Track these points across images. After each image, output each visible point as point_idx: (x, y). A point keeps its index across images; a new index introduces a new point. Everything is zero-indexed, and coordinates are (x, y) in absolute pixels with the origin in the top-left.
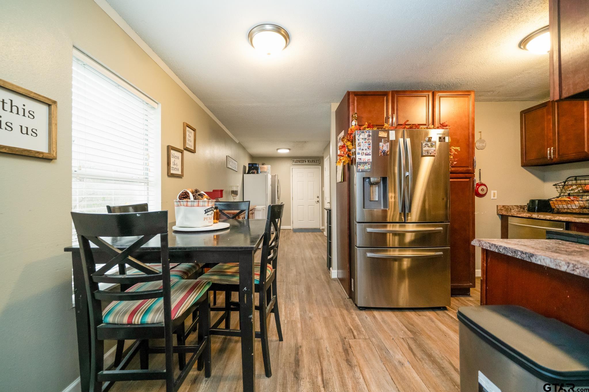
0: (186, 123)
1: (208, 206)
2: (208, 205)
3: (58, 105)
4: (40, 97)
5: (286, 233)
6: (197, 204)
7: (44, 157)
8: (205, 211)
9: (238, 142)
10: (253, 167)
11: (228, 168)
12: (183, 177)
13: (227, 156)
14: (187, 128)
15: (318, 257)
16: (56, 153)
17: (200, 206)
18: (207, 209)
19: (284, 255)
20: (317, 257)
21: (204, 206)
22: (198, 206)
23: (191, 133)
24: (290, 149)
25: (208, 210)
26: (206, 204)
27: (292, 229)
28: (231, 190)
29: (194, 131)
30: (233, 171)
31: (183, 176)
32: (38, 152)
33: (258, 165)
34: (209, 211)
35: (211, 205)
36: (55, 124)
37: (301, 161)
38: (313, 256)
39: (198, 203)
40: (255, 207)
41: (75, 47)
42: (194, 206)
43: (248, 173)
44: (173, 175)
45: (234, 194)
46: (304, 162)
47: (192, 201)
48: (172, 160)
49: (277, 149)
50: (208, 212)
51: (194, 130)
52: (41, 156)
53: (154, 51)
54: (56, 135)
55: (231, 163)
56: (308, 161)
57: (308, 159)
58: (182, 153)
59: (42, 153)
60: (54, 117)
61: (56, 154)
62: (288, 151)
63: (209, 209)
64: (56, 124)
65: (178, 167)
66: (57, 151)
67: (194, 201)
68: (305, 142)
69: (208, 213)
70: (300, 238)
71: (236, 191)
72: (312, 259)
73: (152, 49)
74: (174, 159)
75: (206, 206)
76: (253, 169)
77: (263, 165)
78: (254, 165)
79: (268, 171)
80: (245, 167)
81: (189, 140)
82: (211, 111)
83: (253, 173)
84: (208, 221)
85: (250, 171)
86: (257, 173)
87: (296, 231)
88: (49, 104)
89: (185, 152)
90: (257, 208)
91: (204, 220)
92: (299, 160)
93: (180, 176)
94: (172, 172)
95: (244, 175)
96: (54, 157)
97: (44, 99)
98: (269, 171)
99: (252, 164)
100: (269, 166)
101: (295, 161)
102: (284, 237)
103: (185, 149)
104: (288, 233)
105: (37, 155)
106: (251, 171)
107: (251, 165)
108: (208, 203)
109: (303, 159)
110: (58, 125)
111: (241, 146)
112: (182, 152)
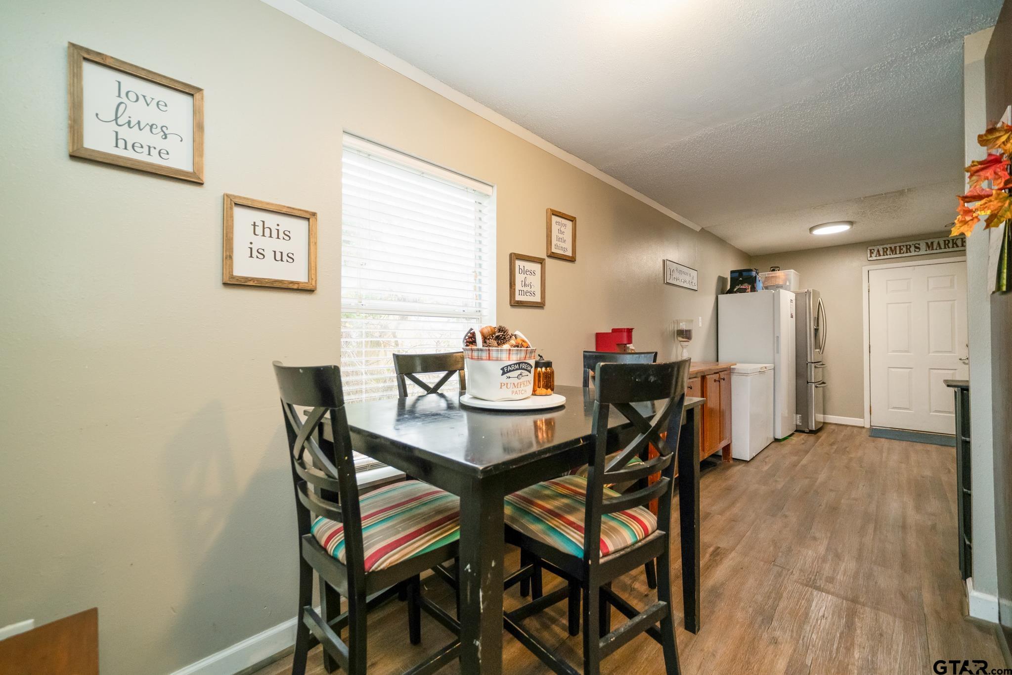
0: (551, 209)
1: (509, 360)
2: (509, 358)
3: (318, 217)
4: (294, 211)
5: (845, 435)
6: (488, 356)
7: (300, 288)
8: (503, 369)
9: (698, 229)
10: (741, 279)
11: (668, 283)
12: (545, 307)
13: (664, 261)
14: (553, 216)
15: (934, 527)
16: (316, 281)
17: (492, 360)
18: (507, 366)
19: (806, 493)
20: (930, 523)
21: (500, 360)
22: (489, 359)
23: (565, 225)
24: (851, 223)
25: (509, 368)
26: (504, 356)
27: (867, 426)
28: (676, 329)
29: (572, 221)
30: (682, 290)
31: (544, 305)
32: (292, 282)
33: (754, 273)
34: (510, 371)
35: (515, 359)
36: (314, 243)
37: (901, 249)
38: (913, 517)
39: (489, 353)
40: (732, 367)
41: (346, 133)
42: (482, 359)
43: (731, 292)
44: (522, 304)
45: (683, 338)
46: (912, 249)
47: (478, 350)
48: (519, 278)
49: (811, 229)
50: (508, 372)
51: (572, 219)
52: (295, 287)
53: (477, 101)
54: (316, 258)
55: (676, 275)
56: (929, 246)
57: (927, 241)
58: (541, 263)
59: (298, 283)
60: (313, 234)
61: (316, 283)
62: (845, 228)
63: (510, 366)
64: (316, 243)
65: (533, 289)
66: (317, 278)
67: (481, 350)
68: (901, 193)
69: (508, 375)
70: (885, 455)
71: (686, 331)
72: (904, 527)
73: (473, 98)
74: (525, 275)
75: (504, 359)
76: (742, 283)
77: (773, 270)
78: (744, 274)
79: (788, 284)
80: (722, 280)
81: (559, 239)
82: (615, 177)
83: (744, 291)
84: (511, 390)
85: (735, 287)
86: (753, 289)
87: (877, 433)
88: (308, 217)
89: (549, 262)
90: (738, 369)
91: (501, 388)
92: (893, 246)
93: (540, 306)
94: (518, 298)
95: (719, 296)
96: (313, 286)
97: (300, 212)
98: (790, 283)
99: (740, 272)
100: (792, 273)
101: (878, 251)
102: (832, 444)
103: (549, 256)
104: (850, 437)
105: (291, 286)
106: (737, 287)
107: (737, 275)
108: (509, 354)
109: (908, 243)
110: (319, 244)
111: (707, 236)
112: (541, 261)
